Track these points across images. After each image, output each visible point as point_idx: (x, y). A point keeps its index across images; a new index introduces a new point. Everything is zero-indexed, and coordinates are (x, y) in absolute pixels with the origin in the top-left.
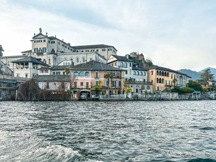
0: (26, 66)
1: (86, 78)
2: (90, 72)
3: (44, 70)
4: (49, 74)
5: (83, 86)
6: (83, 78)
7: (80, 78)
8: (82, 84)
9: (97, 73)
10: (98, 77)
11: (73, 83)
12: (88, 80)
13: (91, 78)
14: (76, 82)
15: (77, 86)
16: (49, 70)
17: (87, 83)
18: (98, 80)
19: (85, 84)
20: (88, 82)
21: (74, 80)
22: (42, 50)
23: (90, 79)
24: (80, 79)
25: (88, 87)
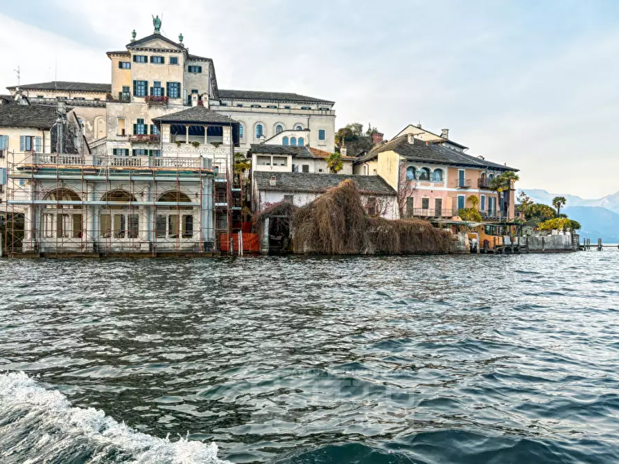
0: (216, 139)
1: (435, 185)
2: (445, 170)
3: (272, 156)
4: (288, 169)
5: (429, 210)
6: (429, 185)
7: (422, 185)
8: (425, 203)
9: (462, 173)
10: (465, 185)
11: (405, 201)
12: (441, 192)
13: (448, 187)
14: (412, 198)
15: (414, 210)
16: (290, 158)
17: (439, 202)
18: (464, 193)
19: (432, 205)
20: (441, 200)
21: (407, 192)
22: (163, 89)
23: (445, 189)
24: (423, 190)
25: (440, 213)
